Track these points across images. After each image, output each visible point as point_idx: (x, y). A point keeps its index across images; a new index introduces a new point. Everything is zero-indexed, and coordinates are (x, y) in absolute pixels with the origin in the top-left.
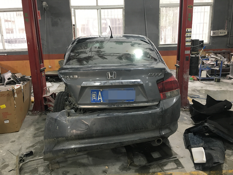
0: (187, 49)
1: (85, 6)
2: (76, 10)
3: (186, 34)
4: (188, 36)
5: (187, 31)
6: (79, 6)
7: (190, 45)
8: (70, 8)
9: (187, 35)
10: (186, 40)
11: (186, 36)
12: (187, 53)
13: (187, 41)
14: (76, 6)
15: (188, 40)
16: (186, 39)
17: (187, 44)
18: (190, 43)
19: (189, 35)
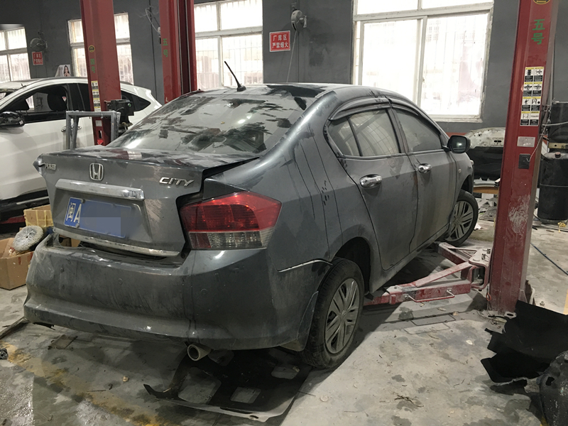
0: (527, 132)
1: (387, 14)
2: (366, 25)
3: (525, 85)
4: (531, 89)
5: (526, 75)
6: (373, 15)
7: (538, 118)
8: (354, 19)
9: (528, 87)
10: (523, 104)
11: (525, 89)
12: (524, 145)
13: (528, 108)
14: (367, 15)
15: (529, 103)
16: (524, 100)
17: (525, 116)
18: (538, 114)
19: (535, 89)
